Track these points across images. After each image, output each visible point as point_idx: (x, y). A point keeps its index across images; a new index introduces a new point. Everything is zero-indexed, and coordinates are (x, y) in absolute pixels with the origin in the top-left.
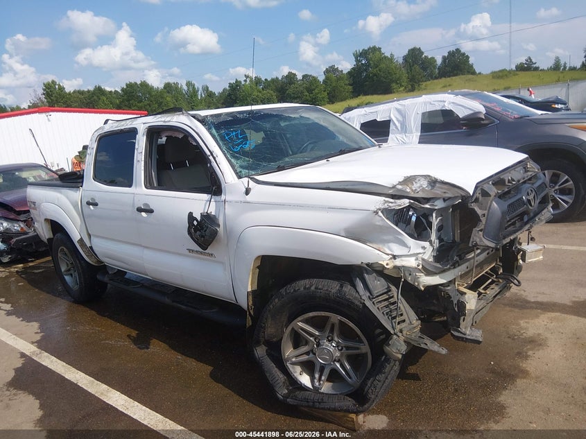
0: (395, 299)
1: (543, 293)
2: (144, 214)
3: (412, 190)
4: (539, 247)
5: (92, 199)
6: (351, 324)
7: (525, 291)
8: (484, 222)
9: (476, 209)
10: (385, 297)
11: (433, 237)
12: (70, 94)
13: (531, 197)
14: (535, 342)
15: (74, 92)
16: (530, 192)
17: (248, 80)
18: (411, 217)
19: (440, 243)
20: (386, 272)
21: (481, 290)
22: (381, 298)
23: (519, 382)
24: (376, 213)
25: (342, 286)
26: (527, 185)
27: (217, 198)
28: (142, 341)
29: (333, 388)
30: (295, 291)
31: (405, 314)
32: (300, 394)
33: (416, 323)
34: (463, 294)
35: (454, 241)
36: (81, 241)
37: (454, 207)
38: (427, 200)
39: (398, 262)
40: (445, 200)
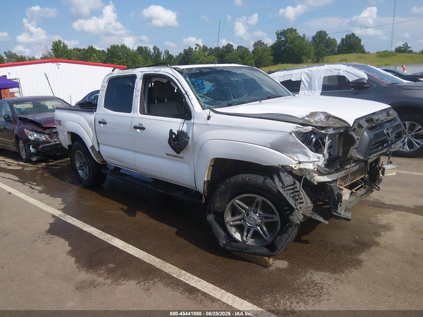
0: (298, 189)
1: (396, 200)
2: (138, 130)
3: (314, 121)
4: (394, 167)
5: (103, 120)
6: (269, 203)
7: (383, 198)
8: (358, 144)
9: (354, 135)
10: (292, 187)
11: (325, 152)
12: (70, 50)
13: (390, 131)
14: (387, 228)
15: (74, 49)
16: (389, 128)
17: (198, 48)
18: (312, 139)
19: (329, 156)
20: (294, 172)
21: (353, 190)
22: (289, 188)
23: (373, 249)
24: (291, 134)
25: (265, 179)
26: (388, 124)
27: (189, 122)
28: (131, 212)
29: (255, 242)
30: (236, 180)
31: (303, 198)
32: (234, 244)
33: (310, 204)
34: (341, 189)
35: (338, 156)
36: (93, 147)
37: (340, 134)
38: (323, 128)
39: (302, 166)
40: (334, 129)
